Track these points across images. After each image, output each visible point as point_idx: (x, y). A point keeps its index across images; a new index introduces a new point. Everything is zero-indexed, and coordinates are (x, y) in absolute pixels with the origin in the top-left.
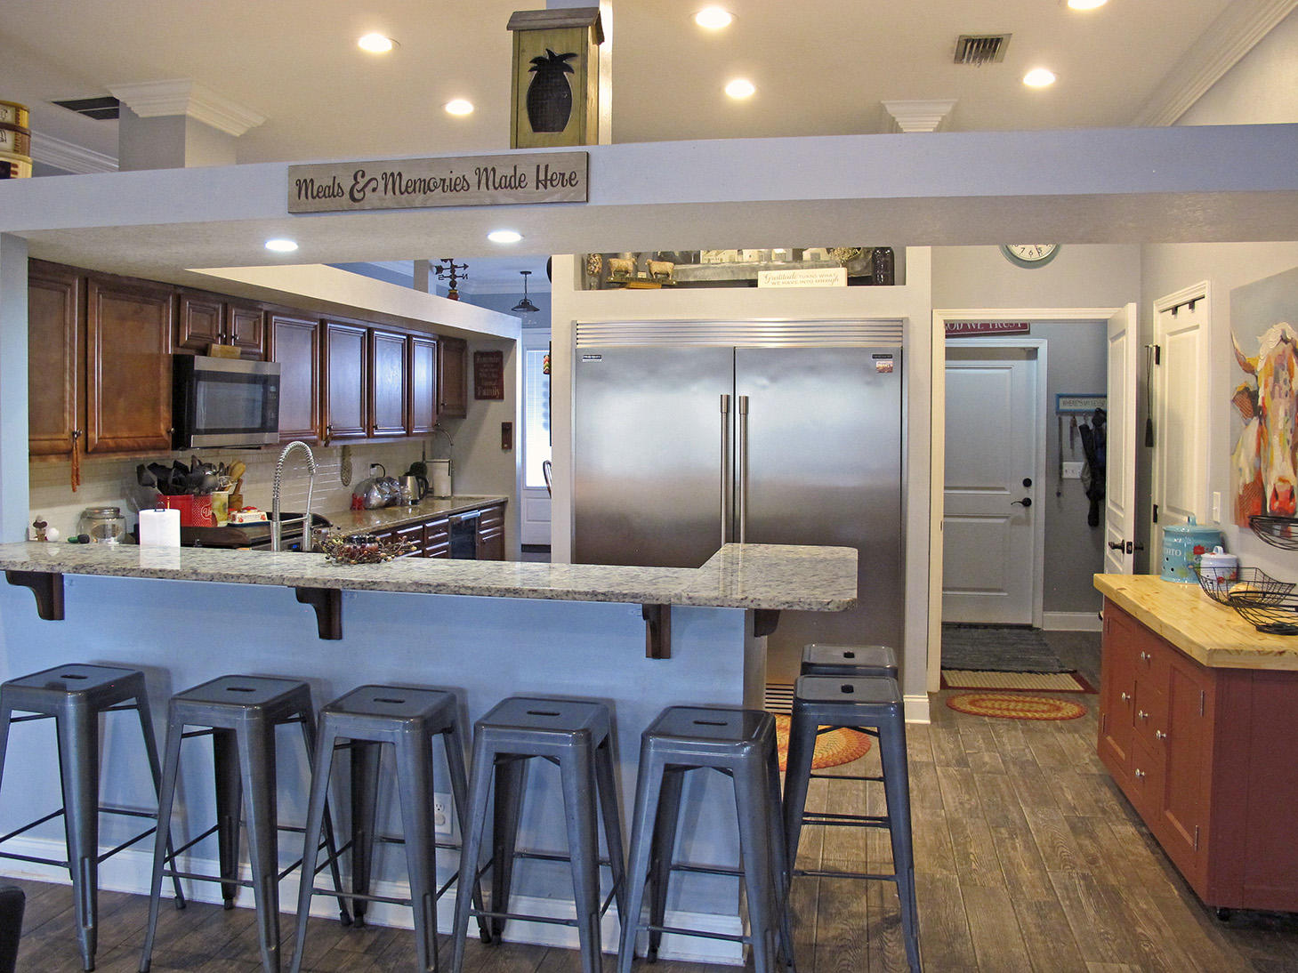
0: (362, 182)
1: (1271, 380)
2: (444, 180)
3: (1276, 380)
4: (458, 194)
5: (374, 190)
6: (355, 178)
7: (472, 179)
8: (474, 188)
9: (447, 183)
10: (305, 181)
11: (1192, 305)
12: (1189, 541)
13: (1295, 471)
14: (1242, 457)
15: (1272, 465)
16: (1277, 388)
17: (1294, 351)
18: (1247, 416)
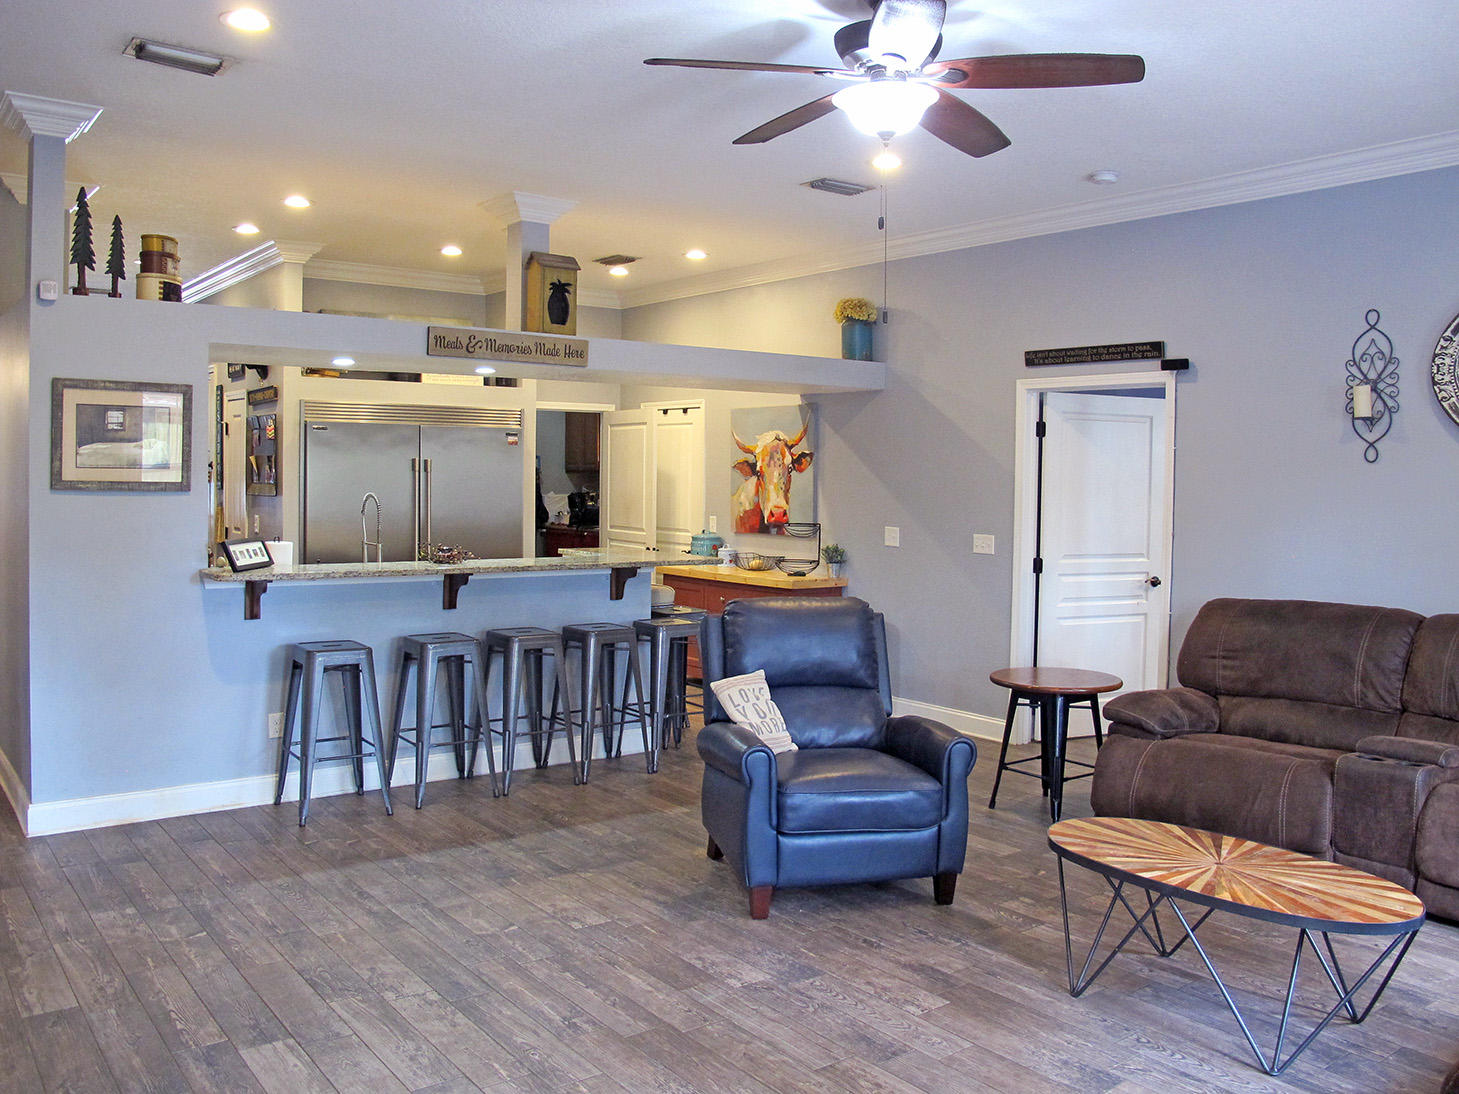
0: (474, 342)
1: (767, 459)
2: (518, 347)
3: (771, 458)
4: (525, 355)
5: (480, 347)
6: (470, 340)
7: (534, 349)
8: (534, 353)
9: (524, 349)
10: (440, 336)
11: (685, 411)
12: (707, 542)
13: (787, 503)
14: (742, 497)
15: (769, 500)
16: (772, 462)
17: (786, 445)
18: (746, 475)
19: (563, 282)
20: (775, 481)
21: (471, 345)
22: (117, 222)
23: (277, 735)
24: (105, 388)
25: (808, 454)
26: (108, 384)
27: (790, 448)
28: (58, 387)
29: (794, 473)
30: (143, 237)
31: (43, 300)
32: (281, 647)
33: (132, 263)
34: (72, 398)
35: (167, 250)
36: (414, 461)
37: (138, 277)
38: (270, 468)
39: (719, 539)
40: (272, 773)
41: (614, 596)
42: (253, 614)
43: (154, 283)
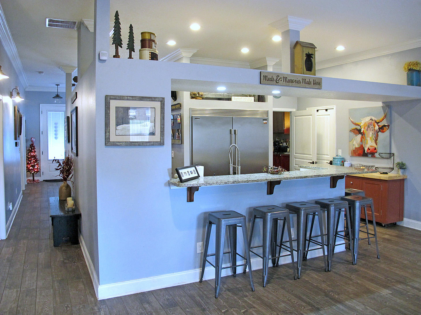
0: (279, 78)
1: (366, 128)
2: (296, 80)
3: (368, 127)
4: (298, 84)
5: (281, 81)
6: (277, 77)
7: (301, 81)
8: (302, 83)
9: (296, 81)
10: (265, 76)
11: (326, 110)
12: (339, 160)
13: (376, 144)
14: (354, 142)
15: (367, 144)
16: (369, 129)
17: (376, 122)
18: (356, 134)
19: (310, 53)
20: (370, 136)
21: (278, 79)
22: (131, 27)
23: (200, 252)
24: (128, 100)
25: (386, 126)
26: (129, 98)
27: (378, 123)
28: (108, 99)
29: (379, 133)
30: (142, 33)
31: (100, 60)
32: (202, 213)
33: (137, 45)
34: (114, 104)
35: (152, 38)
36: (231, 130)
37: (140, 50)
38: (179, 134)
39: (343, 158)
40: (198, 268)
41: (332, 186)
42: (190, 199)
43: (147, 52)
